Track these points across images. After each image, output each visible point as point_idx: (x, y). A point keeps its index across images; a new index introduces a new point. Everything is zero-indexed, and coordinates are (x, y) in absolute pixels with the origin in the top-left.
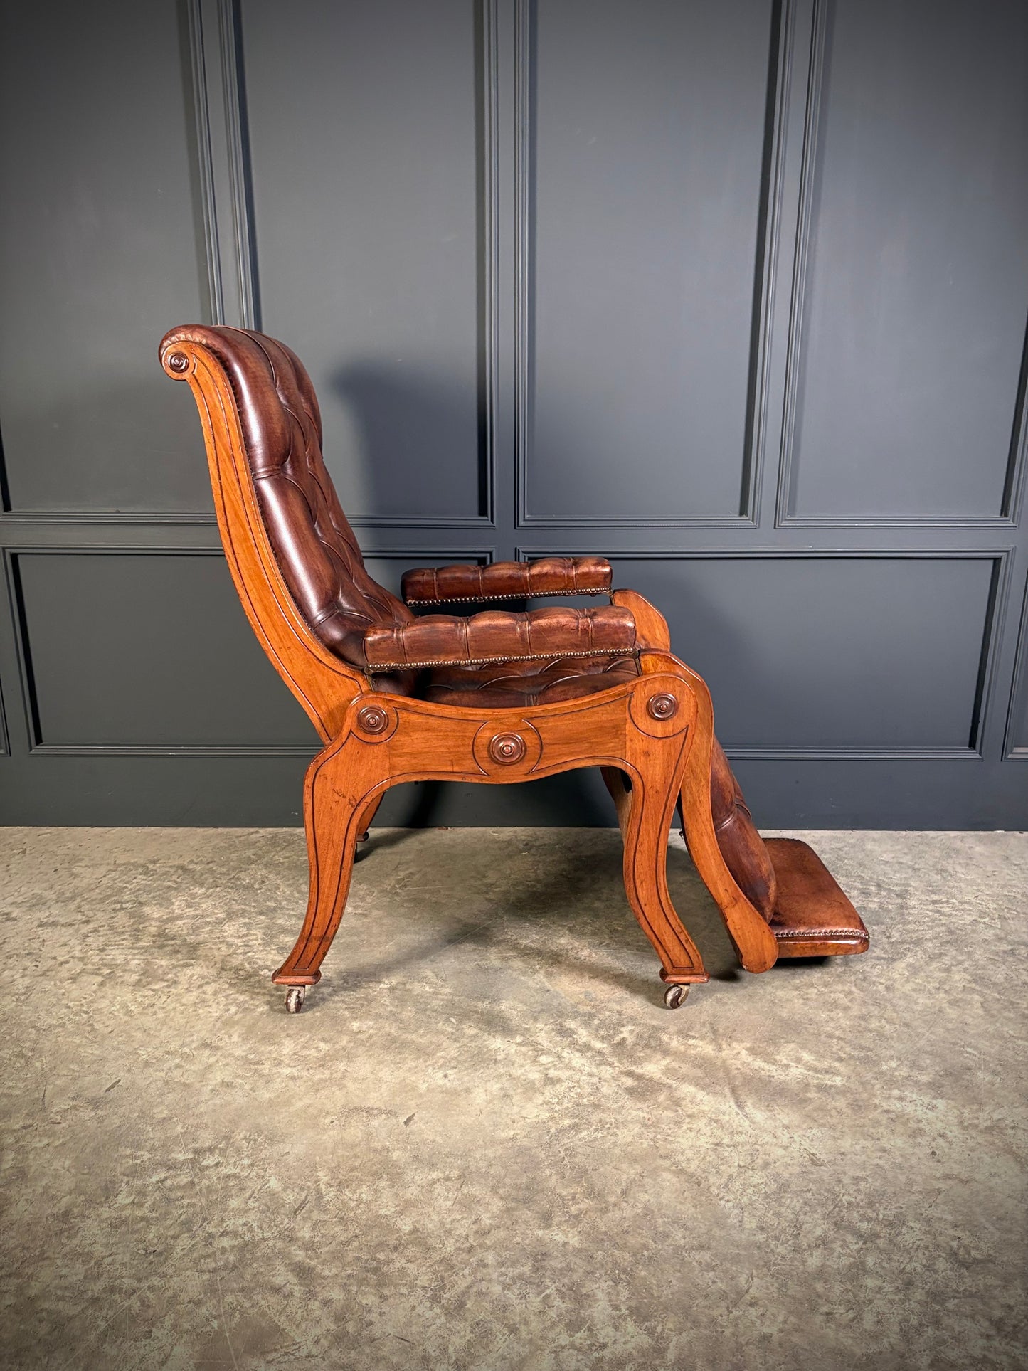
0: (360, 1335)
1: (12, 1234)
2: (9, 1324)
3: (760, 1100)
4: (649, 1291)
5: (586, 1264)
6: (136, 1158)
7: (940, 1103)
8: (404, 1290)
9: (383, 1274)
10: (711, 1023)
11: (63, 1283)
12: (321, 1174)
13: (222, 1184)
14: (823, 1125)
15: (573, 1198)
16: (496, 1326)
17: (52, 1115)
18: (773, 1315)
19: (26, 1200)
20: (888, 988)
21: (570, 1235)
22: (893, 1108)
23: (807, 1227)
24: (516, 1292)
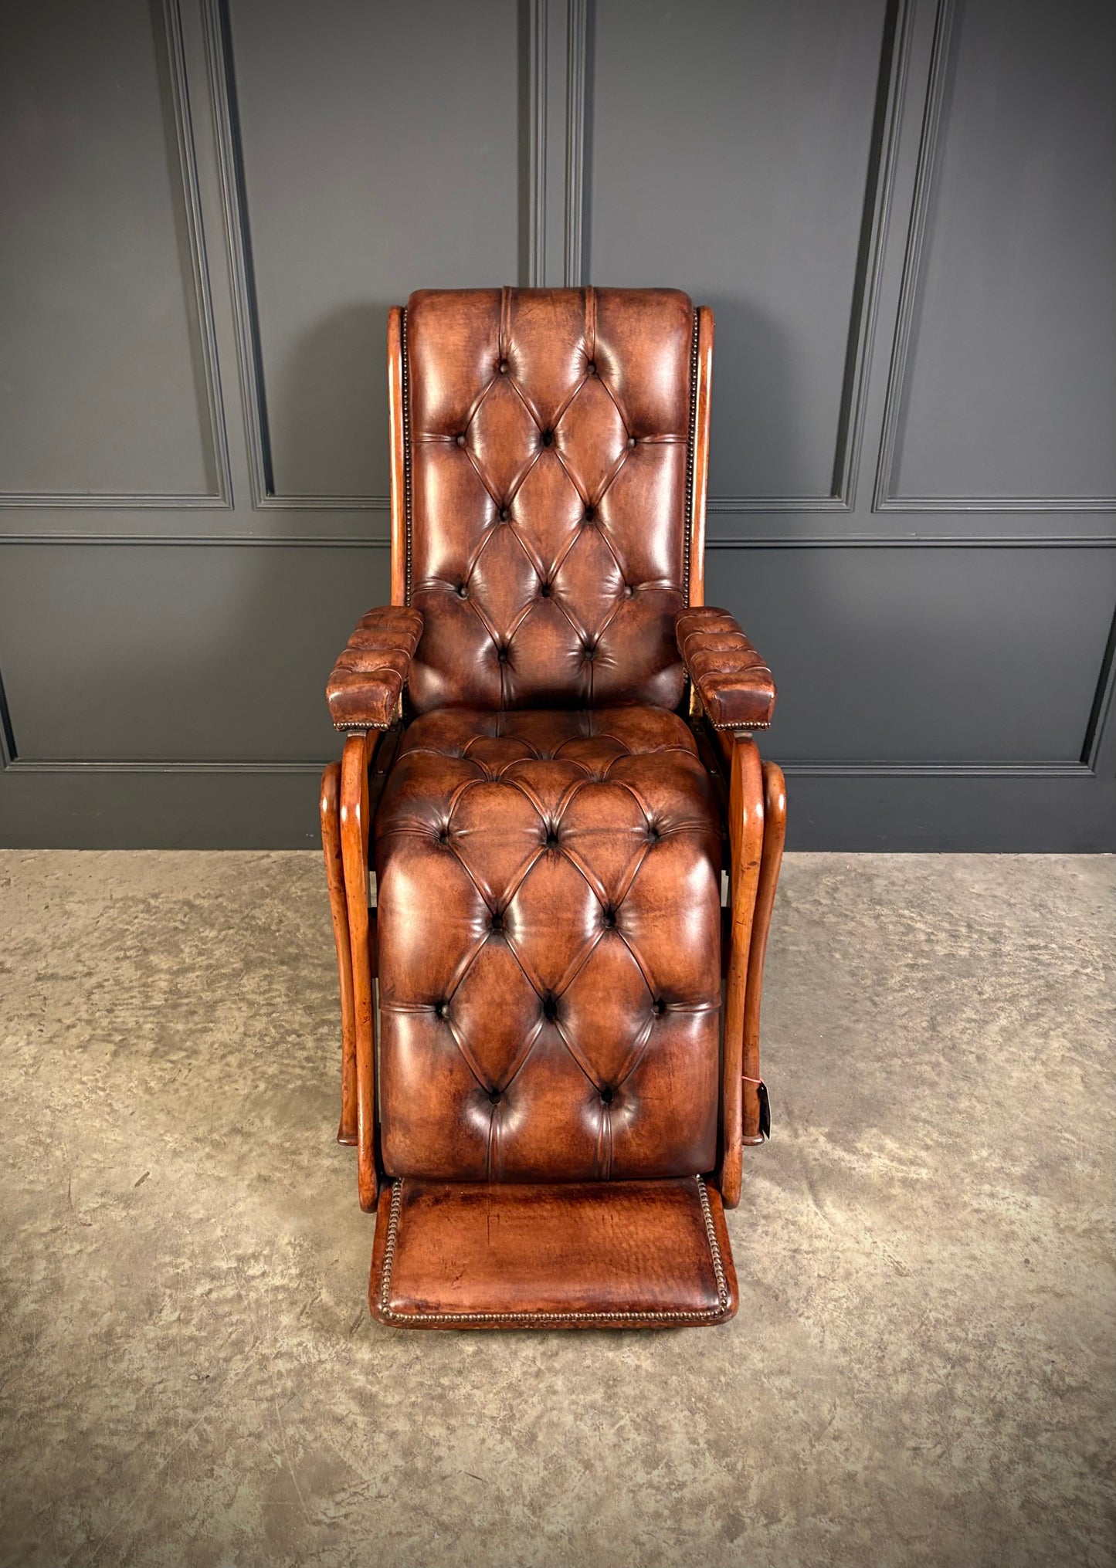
0: (430, 1471)
1: (54, 1358)
2: (64, 1461)
3: (840, 1198)
4: (727, 1422)
5: (660, 1390)
6: (177, 1267)
7: (1034, 1201)
8: (472, 1421)
9: (449, 1401)
10: (785, 1103)
11: (115, 1414)
13: (271, 1297)
14: (908, 1228)
16: (570, 1462)
17: (81, 1215)
18: (858, 1450)
19: (65, 1318)
20: (979, 1058)
21: (643, 1358)
22: (984, 1207)
23: (892, 1348)
24: (590, 1423)
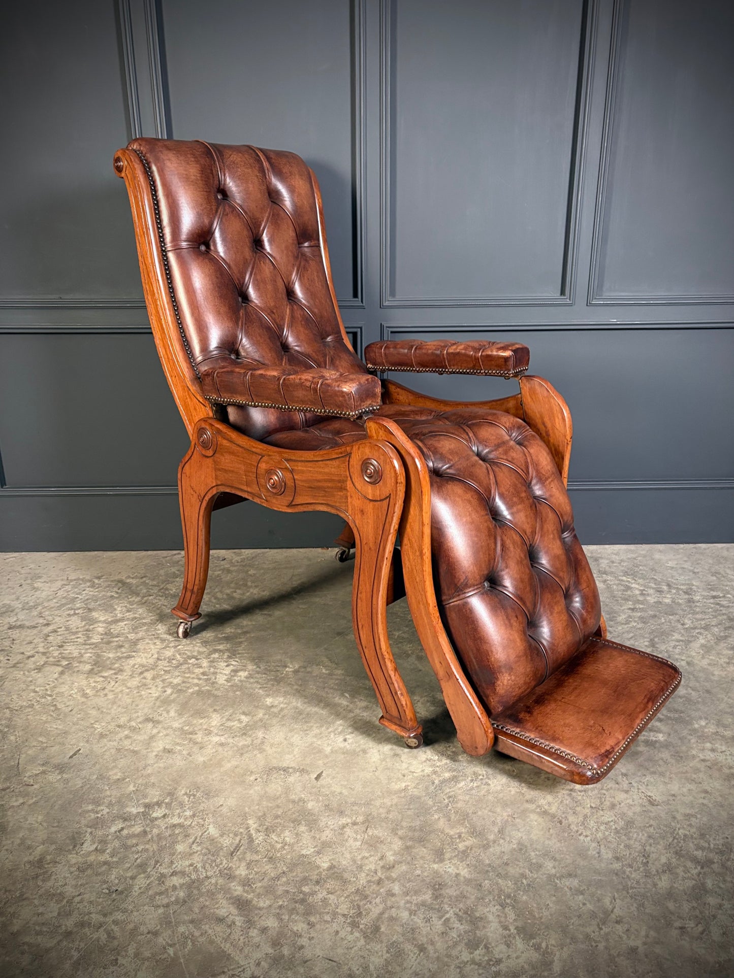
0: (294, 957)
4: (531, 913)
5: (476, 891)
6: (97, 812)
8: (327, 918)
9: (309, 904)
11: (41, 919)
12: (250, 822)
13: (169, 832)
14: (654, 773)
15: (460, 837)
16: (408, 947)
17: (25, 779)
18: (637, 930)
19: (7, 850)
20: (688, 663)
21: (460, 868)
22: (708, 758)
23: (653, 856)
24: (422, 916)
